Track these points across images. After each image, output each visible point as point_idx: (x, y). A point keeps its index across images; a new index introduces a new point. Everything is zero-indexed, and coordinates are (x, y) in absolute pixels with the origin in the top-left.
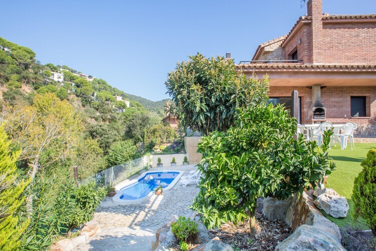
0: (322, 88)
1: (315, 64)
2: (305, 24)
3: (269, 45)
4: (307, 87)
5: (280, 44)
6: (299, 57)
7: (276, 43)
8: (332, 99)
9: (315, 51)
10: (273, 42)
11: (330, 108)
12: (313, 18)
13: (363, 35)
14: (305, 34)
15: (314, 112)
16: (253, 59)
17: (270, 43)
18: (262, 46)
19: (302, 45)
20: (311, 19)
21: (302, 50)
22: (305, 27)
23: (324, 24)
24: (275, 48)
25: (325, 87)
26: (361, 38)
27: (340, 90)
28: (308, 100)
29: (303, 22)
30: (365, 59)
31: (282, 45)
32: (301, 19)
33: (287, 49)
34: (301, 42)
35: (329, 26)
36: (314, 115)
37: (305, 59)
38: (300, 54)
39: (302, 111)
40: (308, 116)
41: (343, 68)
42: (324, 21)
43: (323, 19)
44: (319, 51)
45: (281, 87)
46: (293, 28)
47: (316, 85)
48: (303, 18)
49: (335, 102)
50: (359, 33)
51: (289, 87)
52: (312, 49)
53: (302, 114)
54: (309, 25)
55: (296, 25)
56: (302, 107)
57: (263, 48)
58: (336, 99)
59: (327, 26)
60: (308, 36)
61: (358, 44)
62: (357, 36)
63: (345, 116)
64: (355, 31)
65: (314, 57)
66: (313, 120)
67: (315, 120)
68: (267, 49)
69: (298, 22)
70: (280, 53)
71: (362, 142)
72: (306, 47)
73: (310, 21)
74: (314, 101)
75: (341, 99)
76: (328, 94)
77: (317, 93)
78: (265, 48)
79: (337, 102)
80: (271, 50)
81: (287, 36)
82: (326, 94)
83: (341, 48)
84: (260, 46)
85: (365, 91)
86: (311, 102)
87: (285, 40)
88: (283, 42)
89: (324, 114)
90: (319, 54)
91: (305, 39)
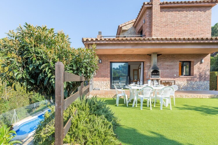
0: (158, 55)
1: (154, 37)
2: (148, 8)
3: (125, 26)
4: (148, 55)
5: (133, 25)
6: (144, 33)
7: (130, 24)
8: (166, 63)
9: (154, 28)
10: (128, 23)
11: (164, 70)
12: (153, 3)
13: (190, 16)
14: (147, 15)
15: (152, 73)
16: (117, 35)
17: (126, 24)
18: (121, 26)
19: (145, 24)
20: (152, 4)
21: (145, 28)
22: (148, 10)
23: (161, 8)
24: (129, 28)
25: (161, 54)
26: (188, 18)
27: (172, 56)
28: (148, 64)
29: (145, 6)
30: (191, 34)
31: (134, 25)
32: (144, 4)
33: (137, 28)
34: (145, 22)
35: (165, 9)
36: (152, 75)
37: (147, 34)
38: (144, 31)
39: (144, 72)
40: (148, 75)
41: (172, 40)
42: (161, 6)
43: (160, 4)
44: (157, 28)
45: (129, 55)
46: (140, 12)
47: (154, 53)
48: (146, 4)
49: (168, 65)
50: (187, 14)
51: (134, 55)
52: (152, 27)
53: (144, 73)
54: (151, 8)
55: (141, 9)
56: (144, 69)
57: (121, 27)
58: (169, 63)
59: (164, 10)
60: (150, 17)
61: (186, 23)
62: (186, 17)
63: (175, 75)
64: (184, 13)
65: (153, 33)
66: (151, 78)
67: (152, 78)
68: (124, 28)
69: (143, 7)
70: (133, 31)
71: (184, 97)
72: (148, 25)
73: (151, 6)
74: (152, 65)
75: (172, 63)
76: (163, 60)
77: (155, 59)
78: (123, 27)
79: (169, 66)
80: (126, 29)
81: (136, 18)
82: (162, 59)
83: (174, 26)
84: (119, 26)
85: (190, 58)
86: (150, 66)
87: (135, 21)
88: (135, 23)
89: (159, 74)
90: (157, 30)
91: (147, 20)
